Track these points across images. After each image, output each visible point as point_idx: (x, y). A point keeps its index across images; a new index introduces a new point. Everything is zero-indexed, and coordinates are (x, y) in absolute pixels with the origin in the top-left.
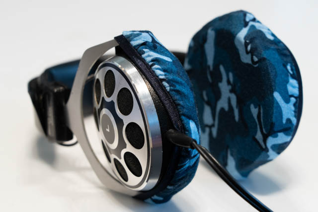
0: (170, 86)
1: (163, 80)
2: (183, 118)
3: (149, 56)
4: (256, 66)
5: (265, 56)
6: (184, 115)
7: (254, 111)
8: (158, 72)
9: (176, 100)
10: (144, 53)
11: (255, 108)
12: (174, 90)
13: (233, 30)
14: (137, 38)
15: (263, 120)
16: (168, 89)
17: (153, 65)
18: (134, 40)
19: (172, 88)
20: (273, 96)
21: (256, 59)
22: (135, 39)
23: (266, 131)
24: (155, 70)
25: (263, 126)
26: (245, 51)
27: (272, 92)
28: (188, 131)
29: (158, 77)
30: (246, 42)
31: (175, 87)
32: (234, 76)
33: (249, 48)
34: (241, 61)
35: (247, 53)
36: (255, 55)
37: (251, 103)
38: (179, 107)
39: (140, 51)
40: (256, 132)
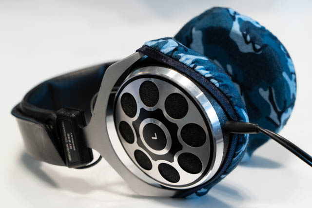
0: (219, 82)
1: (211, 78)
2: (236, 108)
3: (187, 59)
4: (260, 53)
5: (265, 43)
6: (237, 105)
7: (265, 94)
8: (203, 72)
9: (227, 94)
10: (180, 57)
11: (265, 90)
12: (223, 85)
13: (224, 26)
14: (166, 45)
15: (276, 99)
16: (217, 85)
17: (195, 66)
18: (163, 48)
19: (221, 83)
20: (282, 76)
21: (258, 47)
22: (164, 46)
23: (281, 109)
24: (199, 71)
25: (277, 105)
26: (244, 42)
27: (281, 73)
28: (242, 119)
29: (204, 76)
30: (243, 34)
31: (223, 82)
32: (233, 68)
33: (248, 38)
34: (241, 52)
35: (247, 43)
36: (257, 44)
37: (259, 88)
38: (231, 99)
39: (176, 56)
40: (269, 112)
